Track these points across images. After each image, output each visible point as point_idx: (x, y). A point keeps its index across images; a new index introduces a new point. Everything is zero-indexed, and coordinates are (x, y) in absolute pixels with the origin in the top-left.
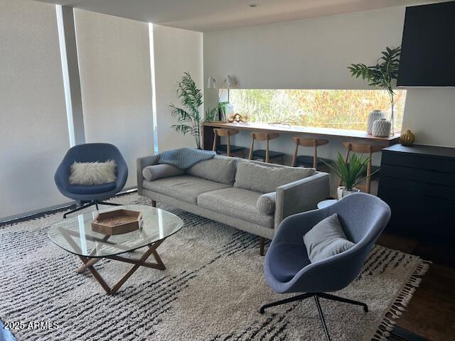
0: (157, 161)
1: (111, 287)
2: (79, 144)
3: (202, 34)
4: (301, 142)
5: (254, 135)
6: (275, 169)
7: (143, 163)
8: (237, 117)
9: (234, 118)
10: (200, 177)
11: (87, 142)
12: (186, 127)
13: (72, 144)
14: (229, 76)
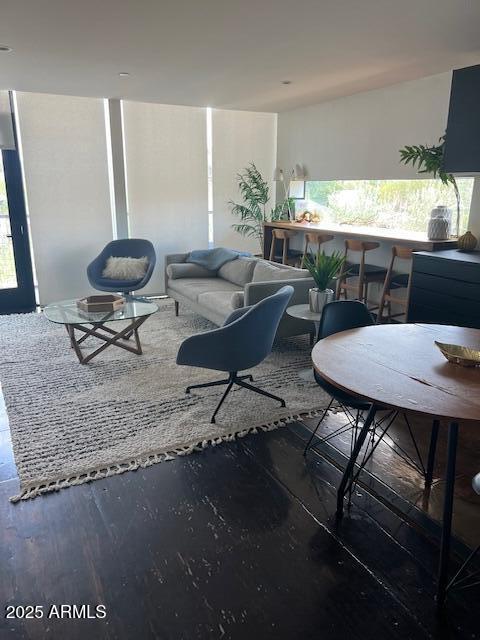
0: (184, 259)
1: (85, 356)
2: (121, 238)
3: (276, 114)
4: (350, 246)
5: (307, 236)
6: (283, 270)
7: (169, 260)
8: (308, 215)
9: (304, 216)
10: (227, 280)
11: (130, 237)
12: (248, 228)
13: (115, 238)
14: (298, 166)
